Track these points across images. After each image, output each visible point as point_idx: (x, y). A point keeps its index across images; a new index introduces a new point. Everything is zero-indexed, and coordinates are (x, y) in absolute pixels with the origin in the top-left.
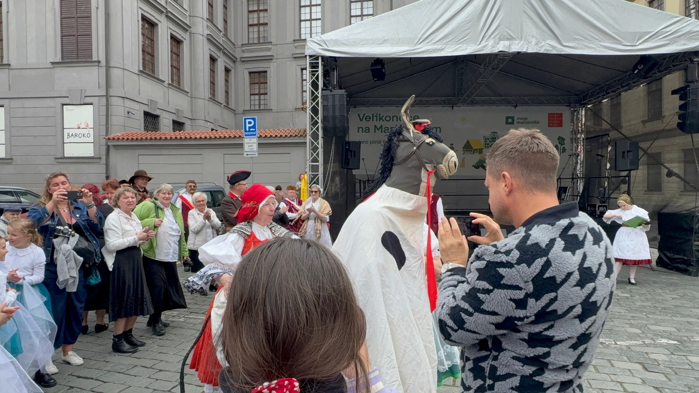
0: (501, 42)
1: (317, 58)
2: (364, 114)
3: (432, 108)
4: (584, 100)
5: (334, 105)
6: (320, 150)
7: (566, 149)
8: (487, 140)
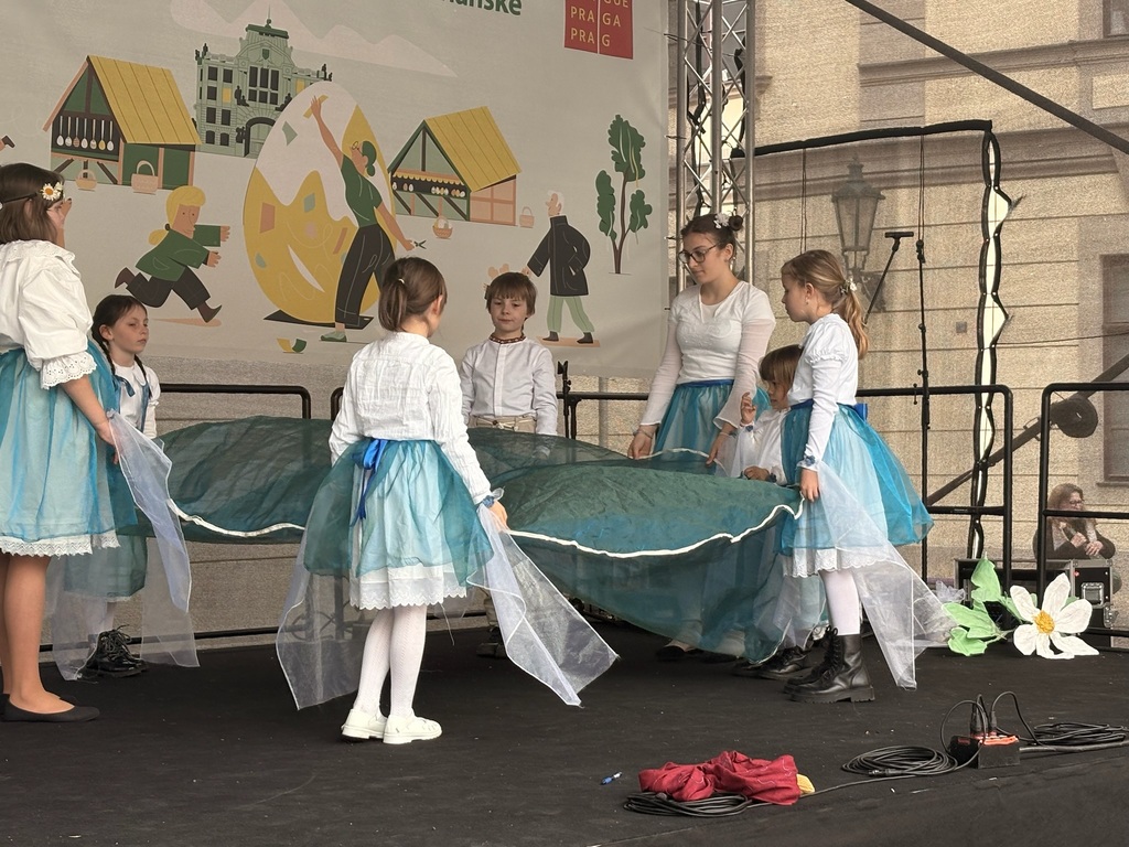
7: (649, 210)
8: (219, 83)
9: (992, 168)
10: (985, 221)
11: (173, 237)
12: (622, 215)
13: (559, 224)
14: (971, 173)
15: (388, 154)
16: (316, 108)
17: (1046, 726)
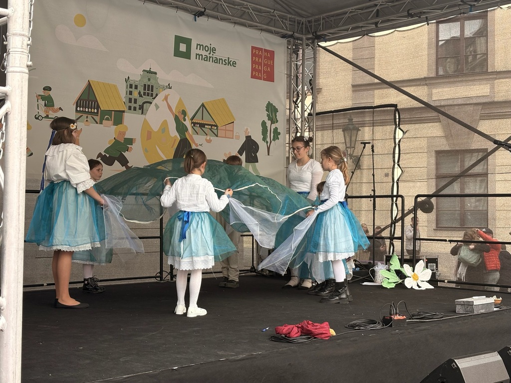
7: (279, 134)
8: (133, 89)
9: (397, 120)
10: (395, 138)
11: (117, 142)
12: (270, 135)
13: (248, 138)
14: (390, 122)
15: (190, 114)
16: (166, 98)
17: (415, 313)
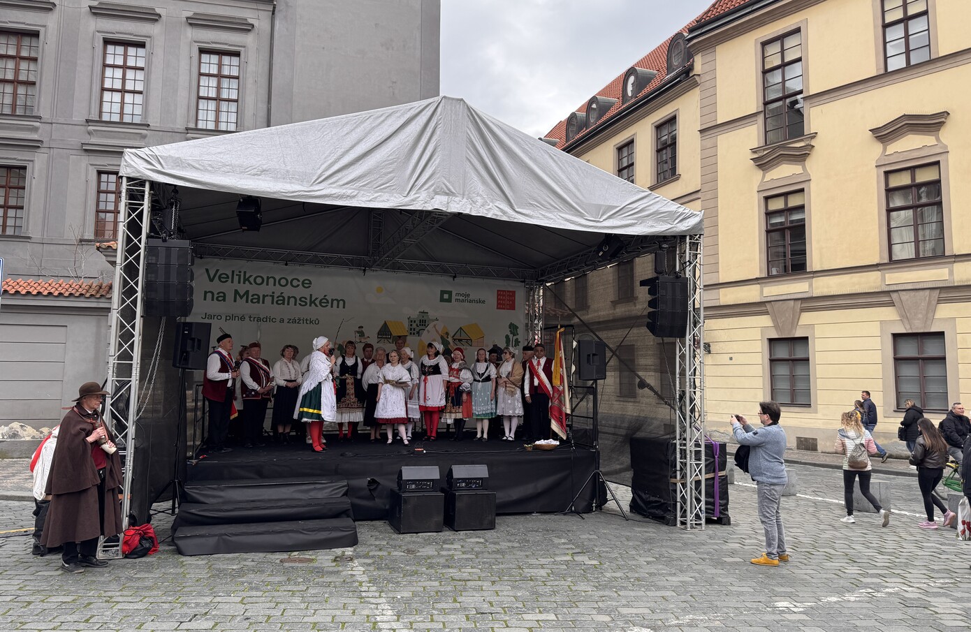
0: (437, 197)
1: (142, 183)
2: (217, 271)
3: (333, 269)
4: (542, 276)
5: (168, 265)
6: (137, 339)
8: (413, 323)
12: (512, 343)
13: (495, 346)
16: (435, 326)
